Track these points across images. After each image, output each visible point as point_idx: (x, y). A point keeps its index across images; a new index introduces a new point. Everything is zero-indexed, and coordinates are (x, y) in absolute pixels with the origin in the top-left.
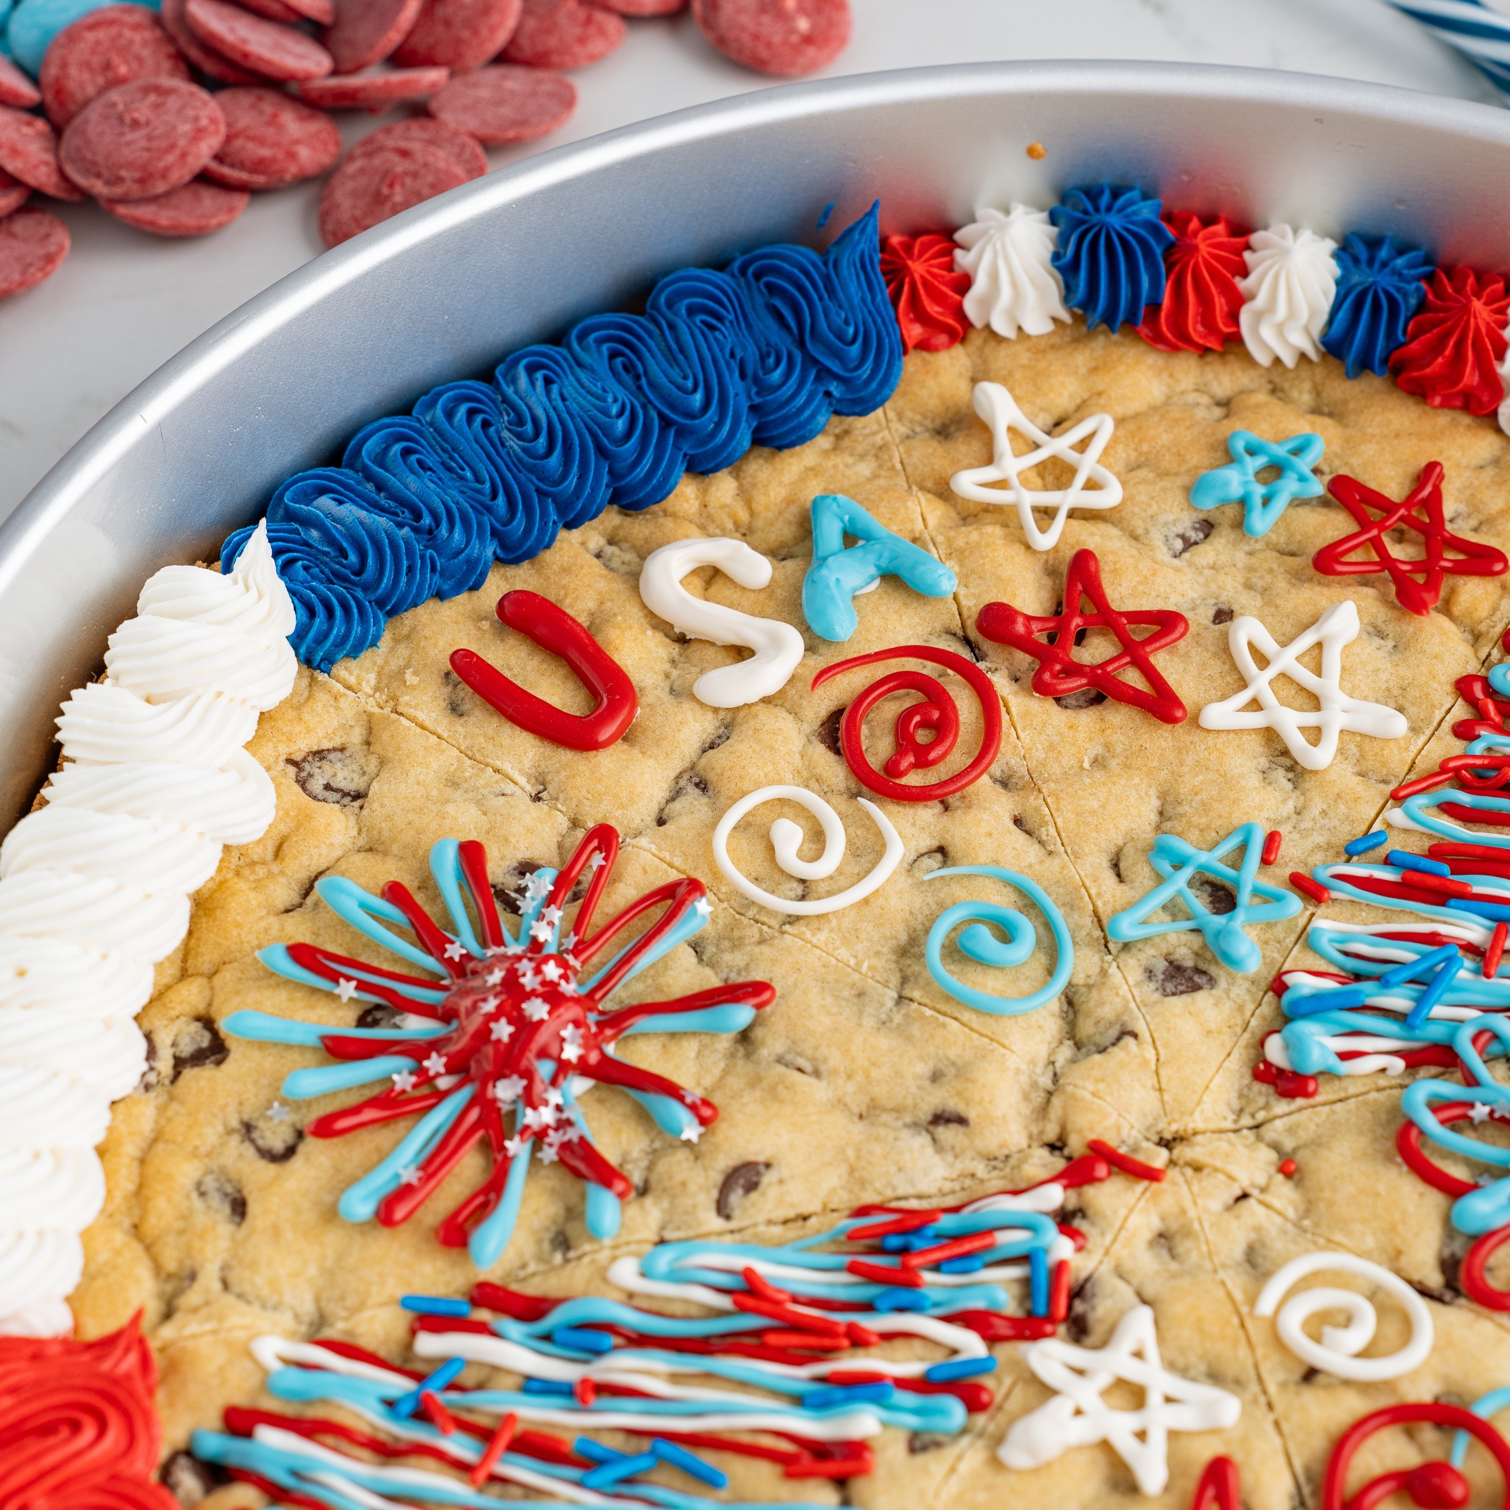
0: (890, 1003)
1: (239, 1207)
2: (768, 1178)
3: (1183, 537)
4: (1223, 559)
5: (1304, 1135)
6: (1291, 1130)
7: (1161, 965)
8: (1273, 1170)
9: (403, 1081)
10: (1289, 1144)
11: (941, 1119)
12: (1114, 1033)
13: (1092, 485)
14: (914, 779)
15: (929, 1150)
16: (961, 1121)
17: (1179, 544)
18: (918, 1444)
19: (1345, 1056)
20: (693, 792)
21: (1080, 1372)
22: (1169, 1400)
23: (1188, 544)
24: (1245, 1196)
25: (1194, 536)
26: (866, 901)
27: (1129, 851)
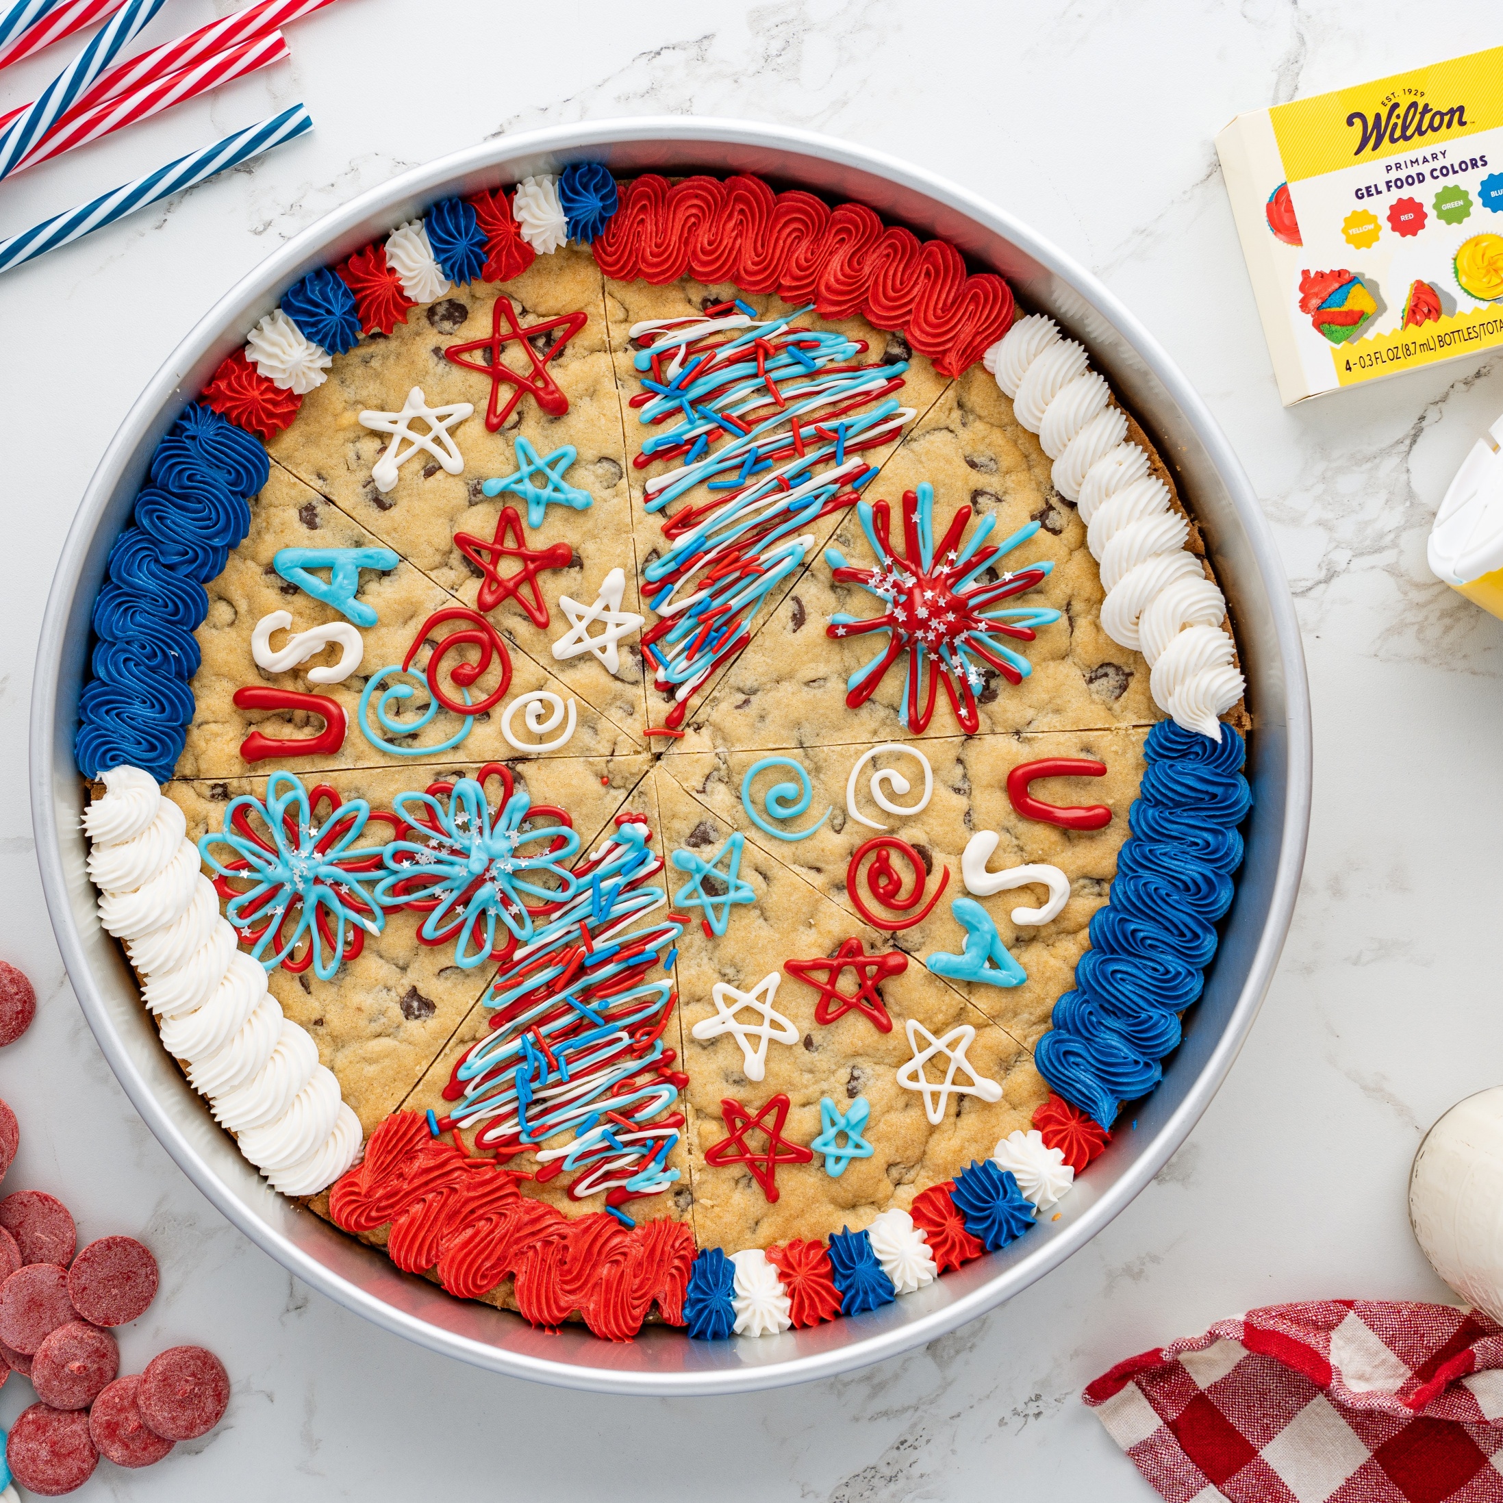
0: (804, 739)
1: (973, 465)
2: (791, 625)
3: (857, 1079)
4: (832, 1079)
5: (608, 799)
6: (615, 799)
7: (713, 836)
8: (611, 776)
9: (952, 555)
10: (613, 792)
11: (746, 702)
12: (708, 789)
13: (914, 1077)
14: (872, 856)
15: (741, 685)
16: (738, 707)
17: (856, 1073)
18: (655, 552)
19: (617, 845)
20: (959, 785)
21: (618, 625)
22: (580, 640)
23: (853, 1078)
24: (612, 755)
25: (854, 1083)
26: (847, 780)
27: (764, 885)
